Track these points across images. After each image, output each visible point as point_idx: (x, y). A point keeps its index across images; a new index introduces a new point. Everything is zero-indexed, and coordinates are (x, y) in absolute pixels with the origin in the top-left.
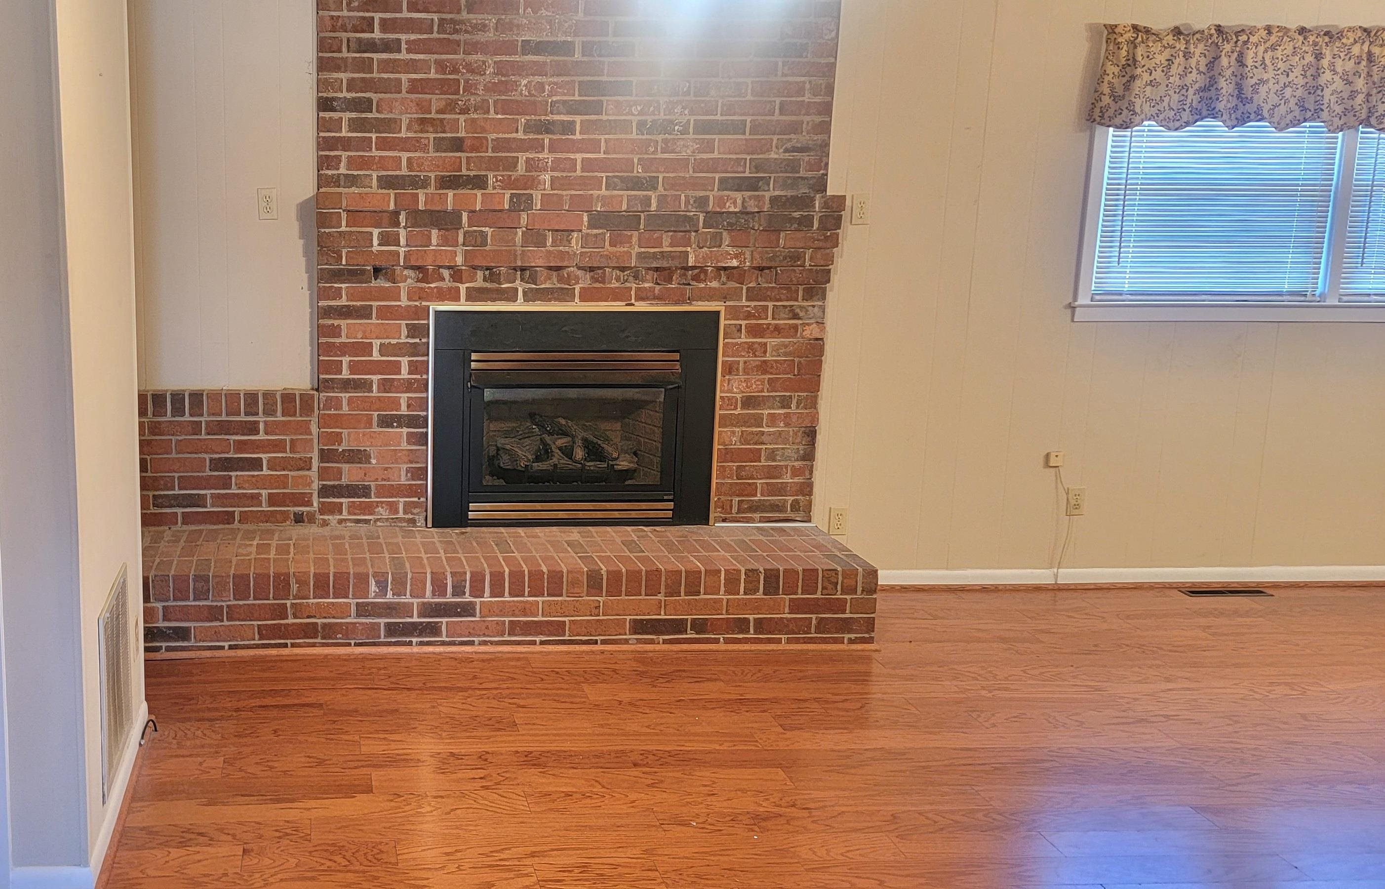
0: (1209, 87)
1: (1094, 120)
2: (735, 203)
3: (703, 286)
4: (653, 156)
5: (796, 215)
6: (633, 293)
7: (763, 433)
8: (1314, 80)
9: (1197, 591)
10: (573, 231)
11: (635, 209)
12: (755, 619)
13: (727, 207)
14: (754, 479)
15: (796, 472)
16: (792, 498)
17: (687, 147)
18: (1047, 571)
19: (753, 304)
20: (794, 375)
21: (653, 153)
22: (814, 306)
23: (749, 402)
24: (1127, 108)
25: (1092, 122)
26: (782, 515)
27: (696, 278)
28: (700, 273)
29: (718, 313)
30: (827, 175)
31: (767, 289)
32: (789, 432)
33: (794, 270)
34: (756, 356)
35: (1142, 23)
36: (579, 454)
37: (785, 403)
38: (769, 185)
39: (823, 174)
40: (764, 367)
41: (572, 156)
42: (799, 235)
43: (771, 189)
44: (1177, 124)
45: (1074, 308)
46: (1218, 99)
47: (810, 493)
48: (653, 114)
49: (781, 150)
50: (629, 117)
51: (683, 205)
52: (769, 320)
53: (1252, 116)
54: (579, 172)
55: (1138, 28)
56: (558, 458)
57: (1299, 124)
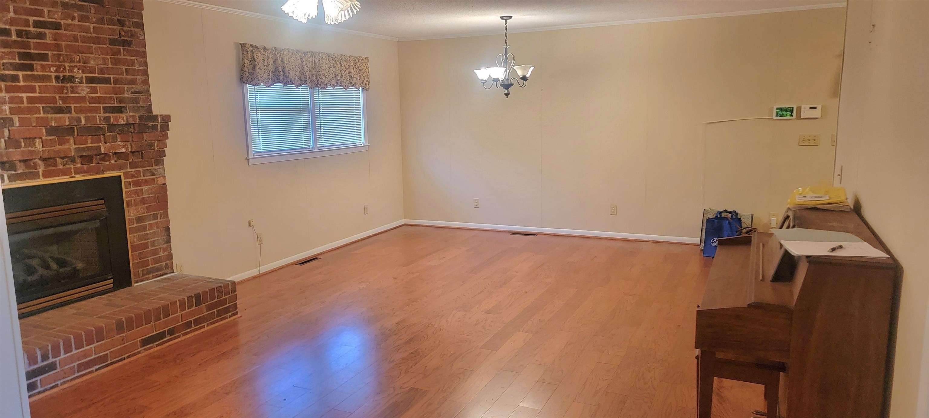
0: (276, 70)
1: (244, 82)
2: (123, 119)
3: (108, 163)
4: (66, 95)
5: (150, 124)
6: (72, 170)
7: (147, 234)
8: (302, 69)
9: (303, 263)
10: (36, 138)
11: (73, 124)
12: (193, 320)
13: (120, 121)
14: (147, 257)
15: (165, 250)
16: (165, 263)
17: (83, 90)
18: (255, 269)
19: (133, 170)
20: (156, 203)
21: (66, 93)
22: (160, 168)
23: (140, 219)
24: (256, 78)
25: (243, 83)
26: (161, 272)
27: (103, 159)
28: (106, 157)
29: (120, 176)
30: (151, 105)
31: (138, 162)
32: (158, 231)
33: (150, 151)
34: (139, 196)
35: (254, 44)
36: (54, 266)
37: (155, 217)
38: (127, 110)
39: (150, 105)
40: (143, 201)
41: (20, 95)
42: (152, 134)
43: (128, 112)
44: (268, 85)
45: (248, 159)
46: (280, 76)
47: (172, 259)
48: (63, 72)
49: (130, 93)
50: (49, 74)
51: (98, 122)
52: (142, 178)
53: (290, 82)
54: (26, 104)
55: (253, 46)
56: (41, 271)
57: (301, 86)
